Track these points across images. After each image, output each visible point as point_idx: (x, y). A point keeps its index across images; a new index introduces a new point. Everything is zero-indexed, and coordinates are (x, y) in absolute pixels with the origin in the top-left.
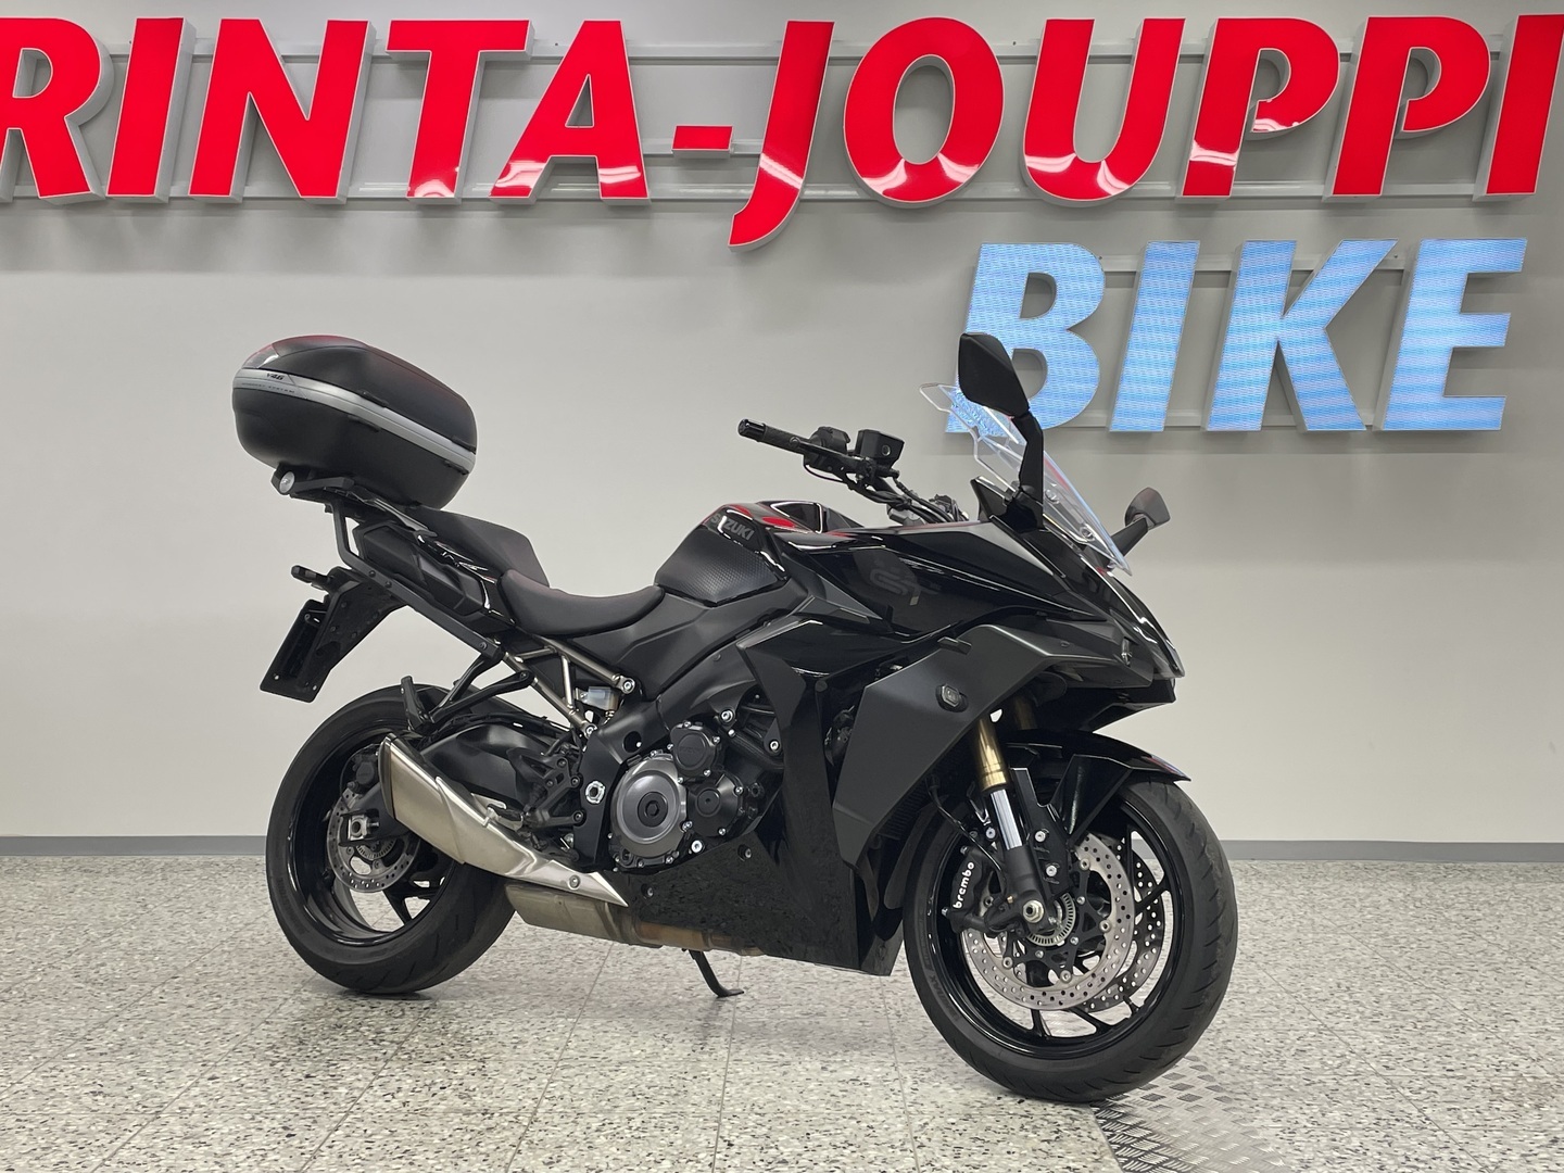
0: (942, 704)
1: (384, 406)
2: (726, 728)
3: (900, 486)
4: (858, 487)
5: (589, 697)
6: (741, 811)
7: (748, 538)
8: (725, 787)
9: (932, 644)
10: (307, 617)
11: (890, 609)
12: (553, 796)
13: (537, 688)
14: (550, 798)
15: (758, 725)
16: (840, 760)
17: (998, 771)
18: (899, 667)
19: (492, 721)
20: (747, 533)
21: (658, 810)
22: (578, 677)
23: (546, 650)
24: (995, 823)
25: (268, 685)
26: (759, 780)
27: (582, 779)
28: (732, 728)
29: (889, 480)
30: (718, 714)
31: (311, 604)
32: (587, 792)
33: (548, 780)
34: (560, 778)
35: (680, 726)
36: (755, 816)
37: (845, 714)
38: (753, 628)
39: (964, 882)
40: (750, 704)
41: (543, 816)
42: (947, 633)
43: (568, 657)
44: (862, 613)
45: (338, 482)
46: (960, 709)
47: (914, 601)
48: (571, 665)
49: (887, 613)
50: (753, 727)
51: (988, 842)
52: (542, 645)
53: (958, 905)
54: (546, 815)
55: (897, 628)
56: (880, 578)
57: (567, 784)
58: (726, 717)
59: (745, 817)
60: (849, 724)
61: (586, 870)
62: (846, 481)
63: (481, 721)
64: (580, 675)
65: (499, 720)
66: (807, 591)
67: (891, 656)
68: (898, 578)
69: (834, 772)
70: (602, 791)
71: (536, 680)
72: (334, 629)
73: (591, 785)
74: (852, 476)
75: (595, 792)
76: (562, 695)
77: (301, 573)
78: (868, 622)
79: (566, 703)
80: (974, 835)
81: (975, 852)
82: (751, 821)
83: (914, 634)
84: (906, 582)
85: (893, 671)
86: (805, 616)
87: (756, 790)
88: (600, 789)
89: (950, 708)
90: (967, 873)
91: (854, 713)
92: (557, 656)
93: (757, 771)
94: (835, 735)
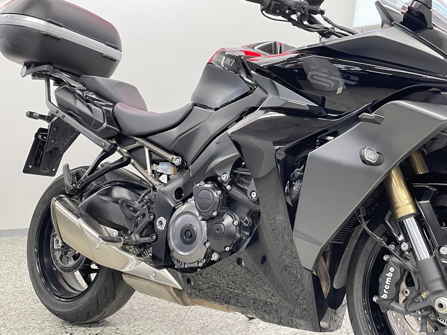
0: (364, 161)
1: (61, 26)
2: (225, 185)
3: (326, 20)
4: (298, 24)
5: (160, 168)
6: (238, 235)
7: (231, 65)
8: (228, 220)
9: (356, 119)
10: (40, 137)
11: (324, 99)
12: (141, 226)
13: (133, 165)
14: (139, 226)
15: (246, 181)
16: (296, 202)
17: (407, 204)
18: (332, 138)
19: (115, 184)
20: (231, 62)
21: (191, 235)
22: (153, 158)
23: (137, 145)
24: (407, 239)
25: (26, 170)
26: (248, 215)
27: (154, 215)
28: (229, 184)
29: (318, 17)
30: (220, 176)
31: (41, 130)
32: (157, 224)
33: (138, 217)
34: (144, 215)
35: (198, 185)
36: (247, 238)
37: (297, 172)
38: (237, 121)
39: (387, 281)
40: (239, 169)
41: (136, 237)
42: (366, 110)
43: (148, 147)
44: (303, 103)
45: (45, 67)
46: (378, 164)
47: (340, 90)
48: (150, 151)
49: (322, 102)
50: (243, 183)
51: (402, 253)
52: (135, 141)
53: (384, 296)
54: (138, 237)
55: (328, 111)
56: (315, 77)
57: (147, 219)
58: (225, 178)
59: (241, 239)
60: (301, 178)
61: (160, 268)
62: (290, 20)
63: (108, 185)
64: (155, 157)
65: (118, 183)
66: (267, 93)
67: (326, 131)
68: (326, 76)
69: (292, 211)
70: (164, 222)
71: (132, 161)
72: (53, 141)
73: (159, 219)
74: (294, 17)
75: (161, 223)
76: (145, 168)
77: (31, 115)
78: (308, 108)
79: (147, 173)
80: (392, 247)
81: (394, 259)
82: (245, 241)
83: (340, 114)
84: (332, 78)
85: (327, 141)
86: (267, 109)
87: (246, 222)
88: (163, 221)
89: (371, 164)
90: (390, 275)
91: (303, 170)
92: (142, 147)
93: (247, 210)
94: (291, 186)
